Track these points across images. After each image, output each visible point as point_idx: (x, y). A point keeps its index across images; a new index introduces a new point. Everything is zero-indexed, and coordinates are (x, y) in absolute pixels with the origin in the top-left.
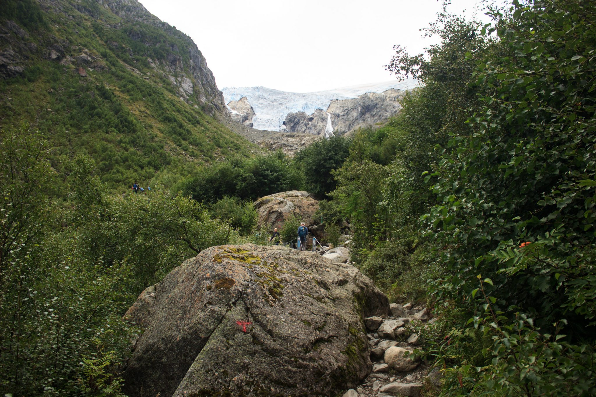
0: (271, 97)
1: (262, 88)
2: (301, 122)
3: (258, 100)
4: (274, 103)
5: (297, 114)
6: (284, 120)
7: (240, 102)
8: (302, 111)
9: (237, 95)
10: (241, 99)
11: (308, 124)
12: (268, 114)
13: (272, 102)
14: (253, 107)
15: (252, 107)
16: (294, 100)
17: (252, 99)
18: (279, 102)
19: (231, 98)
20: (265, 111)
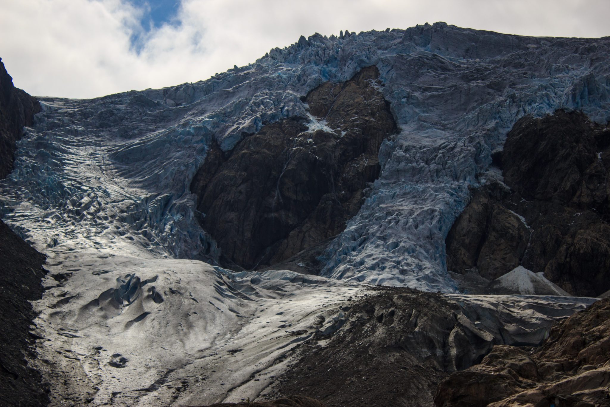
0: (464, 62)
1: (440, 26)
2: (562, 152)
3: (417, 76)
4: (473, 84)
5: (547, 119)
6: (500, 149)
7: (353, 85)
8: (571, 107)
9: (344, 60)
10: (355, 76)
11: (592, 160)
12: (444, 128)
13: (467, 78)
14: (394, 103)
15: (388, 103)
16: (548, 68)
17: (393, 74)
18: (492, 79)
19: (323, 73)
20: (434, 115)
